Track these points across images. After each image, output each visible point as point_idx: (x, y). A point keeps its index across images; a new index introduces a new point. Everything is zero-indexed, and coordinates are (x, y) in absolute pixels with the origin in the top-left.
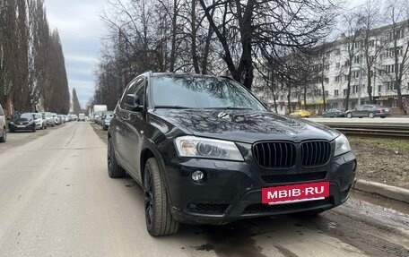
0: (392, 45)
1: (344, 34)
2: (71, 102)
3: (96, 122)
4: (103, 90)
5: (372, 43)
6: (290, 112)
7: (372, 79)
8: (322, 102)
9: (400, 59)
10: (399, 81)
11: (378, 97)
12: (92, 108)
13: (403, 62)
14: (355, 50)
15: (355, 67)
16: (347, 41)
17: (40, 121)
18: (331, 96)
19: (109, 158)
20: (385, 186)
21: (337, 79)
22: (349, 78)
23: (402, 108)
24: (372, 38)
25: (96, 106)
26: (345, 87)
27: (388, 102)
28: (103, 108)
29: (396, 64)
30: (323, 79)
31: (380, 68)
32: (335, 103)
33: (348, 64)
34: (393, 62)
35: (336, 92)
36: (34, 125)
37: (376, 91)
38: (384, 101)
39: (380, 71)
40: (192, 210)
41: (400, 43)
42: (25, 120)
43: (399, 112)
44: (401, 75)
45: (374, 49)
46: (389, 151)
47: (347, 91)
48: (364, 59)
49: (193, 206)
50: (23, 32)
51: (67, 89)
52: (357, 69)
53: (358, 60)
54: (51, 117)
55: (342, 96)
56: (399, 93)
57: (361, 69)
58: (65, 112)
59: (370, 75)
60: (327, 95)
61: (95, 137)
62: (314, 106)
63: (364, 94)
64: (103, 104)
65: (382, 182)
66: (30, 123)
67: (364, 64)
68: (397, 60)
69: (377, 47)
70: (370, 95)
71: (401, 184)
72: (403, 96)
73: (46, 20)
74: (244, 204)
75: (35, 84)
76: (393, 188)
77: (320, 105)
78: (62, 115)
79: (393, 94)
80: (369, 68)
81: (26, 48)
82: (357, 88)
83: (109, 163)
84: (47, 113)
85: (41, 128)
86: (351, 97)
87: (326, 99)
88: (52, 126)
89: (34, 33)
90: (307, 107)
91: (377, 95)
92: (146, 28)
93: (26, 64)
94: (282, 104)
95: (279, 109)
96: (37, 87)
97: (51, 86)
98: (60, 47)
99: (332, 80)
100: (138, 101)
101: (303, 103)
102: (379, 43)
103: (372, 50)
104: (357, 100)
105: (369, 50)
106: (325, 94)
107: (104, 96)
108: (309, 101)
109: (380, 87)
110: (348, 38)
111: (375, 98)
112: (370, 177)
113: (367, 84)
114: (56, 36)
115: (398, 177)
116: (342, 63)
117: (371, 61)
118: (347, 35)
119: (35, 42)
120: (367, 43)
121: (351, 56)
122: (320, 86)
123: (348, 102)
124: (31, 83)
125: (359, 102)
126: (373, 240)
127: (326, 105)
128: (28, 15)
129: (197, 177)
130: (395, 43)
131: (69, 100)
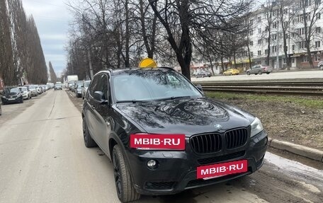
0: (302, 12)
1: (263, 5)
2: (49, 72)
3: (70, 90)
4: (73, 62)
5: (286, 11)
6: (224, 71)
7: (287, 40)
8: (248, 61)
9: (309, 23)
10: (308, 41)
11: (292, 55)
12: (66, 77)
13: (311, 26)
14: (273, 18)
15: (273, 31)
16: (266, 10)
17: (26, 93)
18: (256, 55)
19: (84, 132)
20: (293, 145)
21: (260, 42)
22: (268, 40)
23: (311, 63)
24: (286, 8)
25: (69, 77)
26: (266, 48)
27: (300, 58)
28: (75, 78)
29: (306, 28)
30: (248, 43)
31: (293, 31)
32: (259, 62)
33: (268, 29)
34: (303, 26)
35: (259, 52)
36: (21, 97)
37: (291, 50)
38: (297, 57)
39: (293, 34)
40: (149, 187)
41: (308, 10)
42: (14, 94)
43: (309, 65)
44: (309, 37)
45: (287, 17)
46: (298, 110)
47: (268, 51)
48: (280, 25)
49: (150, 184)
50: (5, 21)
51: (44, 63)
52: (274, 33)
53: (275, 26)
54: (34, 88)
55: (264, 55)
56: (309, 50)
57: (278, 33)
58: (44, 82)
59: (286, 37)
60: (252, 55)
61: (71, 105)
62: (242, 65)
63: (281, 53)
64: (74, 74)
65: (290, 141)
66: (18, 96)
67: (280, 29)
68: (306, 24)
69: (290, 14)
70: (286, 53)
71: (304, 143)
72: (312, 52)
73: (23, 9)
74: (186, 180)
75: (18, 62)
76: (298, 147)
77: (247, 63)
78: (42, 86)
79: (304, 51)
80: (284, 32)
81: (9, 34)
82: (276, 48)
83: (85, 136)
84: (31, 86)
85: (27, 99)
86: (271, 56)
87: (251, 58)
88: (36, 96)
89: (14, 21)
90: (236, 66)
91: (291, 53)
92: (103, 11)
93: (10, 48)
94: (217, 65)
95: (214, 69)
96: (21, 65)
97: (31, 63)
98: (36, 29)
99: (255, 43)
100: (104, 97)
101: (233, 63)
102: (291, 11)
103: (286, 18)
104: (276, 57)
105: (284, 17)
106: (250, 55)
107: (75, 68)
108: (238, 61)
109: (293, 46)
110: (267, 9)
111: (290, 55)
112: (282, 137)
113: (283, 45)
114: (32, 22)
115: (303, 135)
116: (263, 29)
117: (286, 25)
118: (266, 6)
119: (16, 29)
120: (282, 12)
121: (270, 23)
122: (246, 48)
123: (269, 60)
124: (16, 62)
125: (278, 59)
126: (282, 194)
127: (251, 64)
128: (7, 6)
129: (151, 164)
130: (304, 11)
131: (46, 71)
